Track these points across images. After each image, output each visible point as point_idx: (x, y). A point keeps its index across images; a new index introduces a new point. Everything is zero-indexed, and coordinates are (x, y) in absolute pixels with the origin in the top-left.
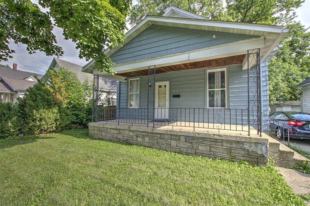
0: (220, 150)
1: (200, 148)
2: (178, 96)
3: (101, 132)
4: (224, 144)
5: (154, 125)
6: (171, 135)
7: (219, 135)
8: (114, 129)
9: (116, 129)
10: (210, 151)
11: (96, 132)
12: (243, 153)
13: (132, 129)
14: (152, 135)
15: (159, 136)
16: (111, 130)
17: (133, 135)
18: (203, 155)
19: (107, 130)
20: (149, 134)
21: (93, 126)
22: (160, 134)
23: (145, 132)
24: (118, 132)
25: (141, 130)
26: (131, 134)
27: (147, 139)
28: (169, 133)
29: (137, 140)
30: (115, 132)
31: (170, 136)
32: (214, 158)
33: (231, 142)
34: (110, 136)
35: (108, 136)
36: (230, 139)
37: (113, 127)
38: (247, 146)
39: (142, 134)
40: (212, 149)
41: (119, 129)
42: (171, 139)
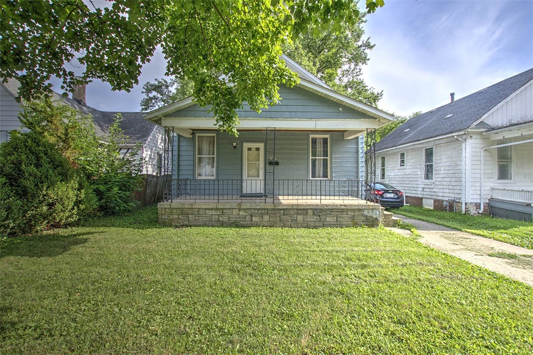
0: (345, 218)
1: (328, 220)
3: (186, 216)
4: (349, 213)
5: (274, 200)
6: (297, 209)
7: (345, 205)
8: (212, 209)
9: (217, 209)
10: (337, 221)
11: (177, 216)
12: (363, 219)
13: (243, 207)
14: (273, 212)
15: (282, 212)
16: (207, 211)
17: (245, 214)
18: (331, 226)
19: (199, 211)
20: (269, 212)
21: (169, 207)
22: (284, 209)
23: (264, 209)
24: (220, 212)
25: (258, 207)
26: (242, 213)
27: (266, 218)
28: (295, 207)
29: (252, 221)
30: (214, 213)
31: (296, 211)
32: (342, 227)
33: (354, 210)
34: (205, 220)
35: (201, 220)
36: (354, 208)
37: (210, 207)
38: (366, 213)
39: (260, 212)
40: (339, 219)
41: (222, 209)
42: (298, 214)
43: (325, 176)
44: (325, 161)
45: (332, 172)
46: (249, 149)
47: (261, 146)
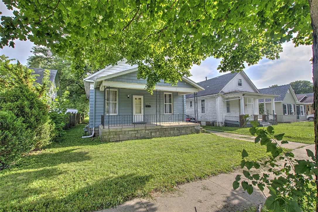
0: (188, 131)
1: (182, 132)
2: (149, 106)
3: (118, 135)
4: (190, 128)
7: (188, 125)
8: (132, 131)
9: (135, 130)
10: (186, 132)
11: (113, 136)
12: (195, 130)
13: (147, 128)
14: (161, 130)
15: (164, 130)
16: (129, 132)
17: (149, 132)
18: (183, 134)
19: (125, 132)
20: (159, 130)
21: (108, 131)
22: (165, 128)
23: (157, 129)
24: (136, 132)
25: (154, 128)
26: (147, 132)
27: (158, 133)
28: (170, 127)
29: (151, 135)
30: (133, 133)
31: (170, 129)
32: (187, 134)
33: (191, 127)
34: (129, 137)
35: (126, 137)
36: (192, 126)
37: (131, 130)
38: (195, 128)
39: (155, 130)
40: (186, 131)
41: (137, 130)
42: (171, 130)
43: (170, 112)
44: (170, 105)
45: (173, 111)
46: (136, 99)
47: (142, 97)
